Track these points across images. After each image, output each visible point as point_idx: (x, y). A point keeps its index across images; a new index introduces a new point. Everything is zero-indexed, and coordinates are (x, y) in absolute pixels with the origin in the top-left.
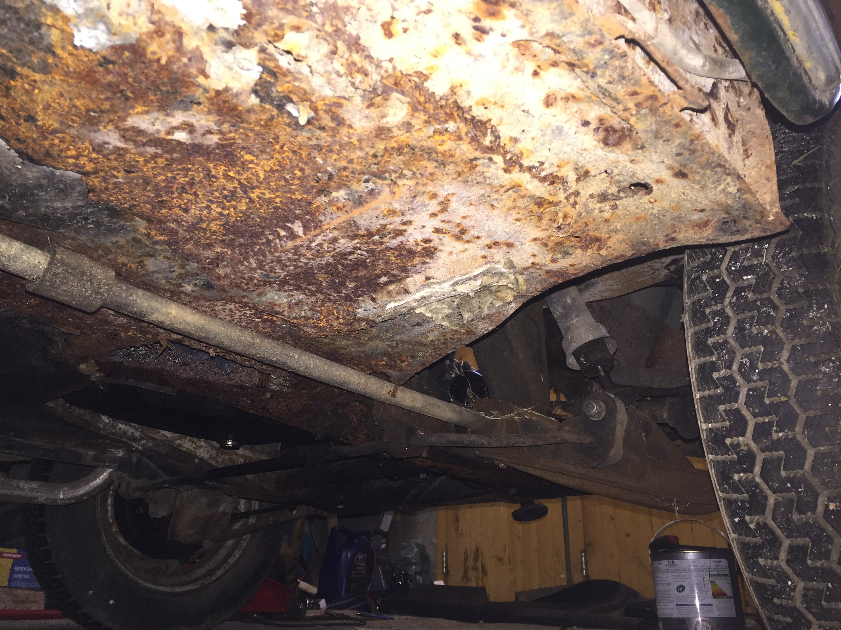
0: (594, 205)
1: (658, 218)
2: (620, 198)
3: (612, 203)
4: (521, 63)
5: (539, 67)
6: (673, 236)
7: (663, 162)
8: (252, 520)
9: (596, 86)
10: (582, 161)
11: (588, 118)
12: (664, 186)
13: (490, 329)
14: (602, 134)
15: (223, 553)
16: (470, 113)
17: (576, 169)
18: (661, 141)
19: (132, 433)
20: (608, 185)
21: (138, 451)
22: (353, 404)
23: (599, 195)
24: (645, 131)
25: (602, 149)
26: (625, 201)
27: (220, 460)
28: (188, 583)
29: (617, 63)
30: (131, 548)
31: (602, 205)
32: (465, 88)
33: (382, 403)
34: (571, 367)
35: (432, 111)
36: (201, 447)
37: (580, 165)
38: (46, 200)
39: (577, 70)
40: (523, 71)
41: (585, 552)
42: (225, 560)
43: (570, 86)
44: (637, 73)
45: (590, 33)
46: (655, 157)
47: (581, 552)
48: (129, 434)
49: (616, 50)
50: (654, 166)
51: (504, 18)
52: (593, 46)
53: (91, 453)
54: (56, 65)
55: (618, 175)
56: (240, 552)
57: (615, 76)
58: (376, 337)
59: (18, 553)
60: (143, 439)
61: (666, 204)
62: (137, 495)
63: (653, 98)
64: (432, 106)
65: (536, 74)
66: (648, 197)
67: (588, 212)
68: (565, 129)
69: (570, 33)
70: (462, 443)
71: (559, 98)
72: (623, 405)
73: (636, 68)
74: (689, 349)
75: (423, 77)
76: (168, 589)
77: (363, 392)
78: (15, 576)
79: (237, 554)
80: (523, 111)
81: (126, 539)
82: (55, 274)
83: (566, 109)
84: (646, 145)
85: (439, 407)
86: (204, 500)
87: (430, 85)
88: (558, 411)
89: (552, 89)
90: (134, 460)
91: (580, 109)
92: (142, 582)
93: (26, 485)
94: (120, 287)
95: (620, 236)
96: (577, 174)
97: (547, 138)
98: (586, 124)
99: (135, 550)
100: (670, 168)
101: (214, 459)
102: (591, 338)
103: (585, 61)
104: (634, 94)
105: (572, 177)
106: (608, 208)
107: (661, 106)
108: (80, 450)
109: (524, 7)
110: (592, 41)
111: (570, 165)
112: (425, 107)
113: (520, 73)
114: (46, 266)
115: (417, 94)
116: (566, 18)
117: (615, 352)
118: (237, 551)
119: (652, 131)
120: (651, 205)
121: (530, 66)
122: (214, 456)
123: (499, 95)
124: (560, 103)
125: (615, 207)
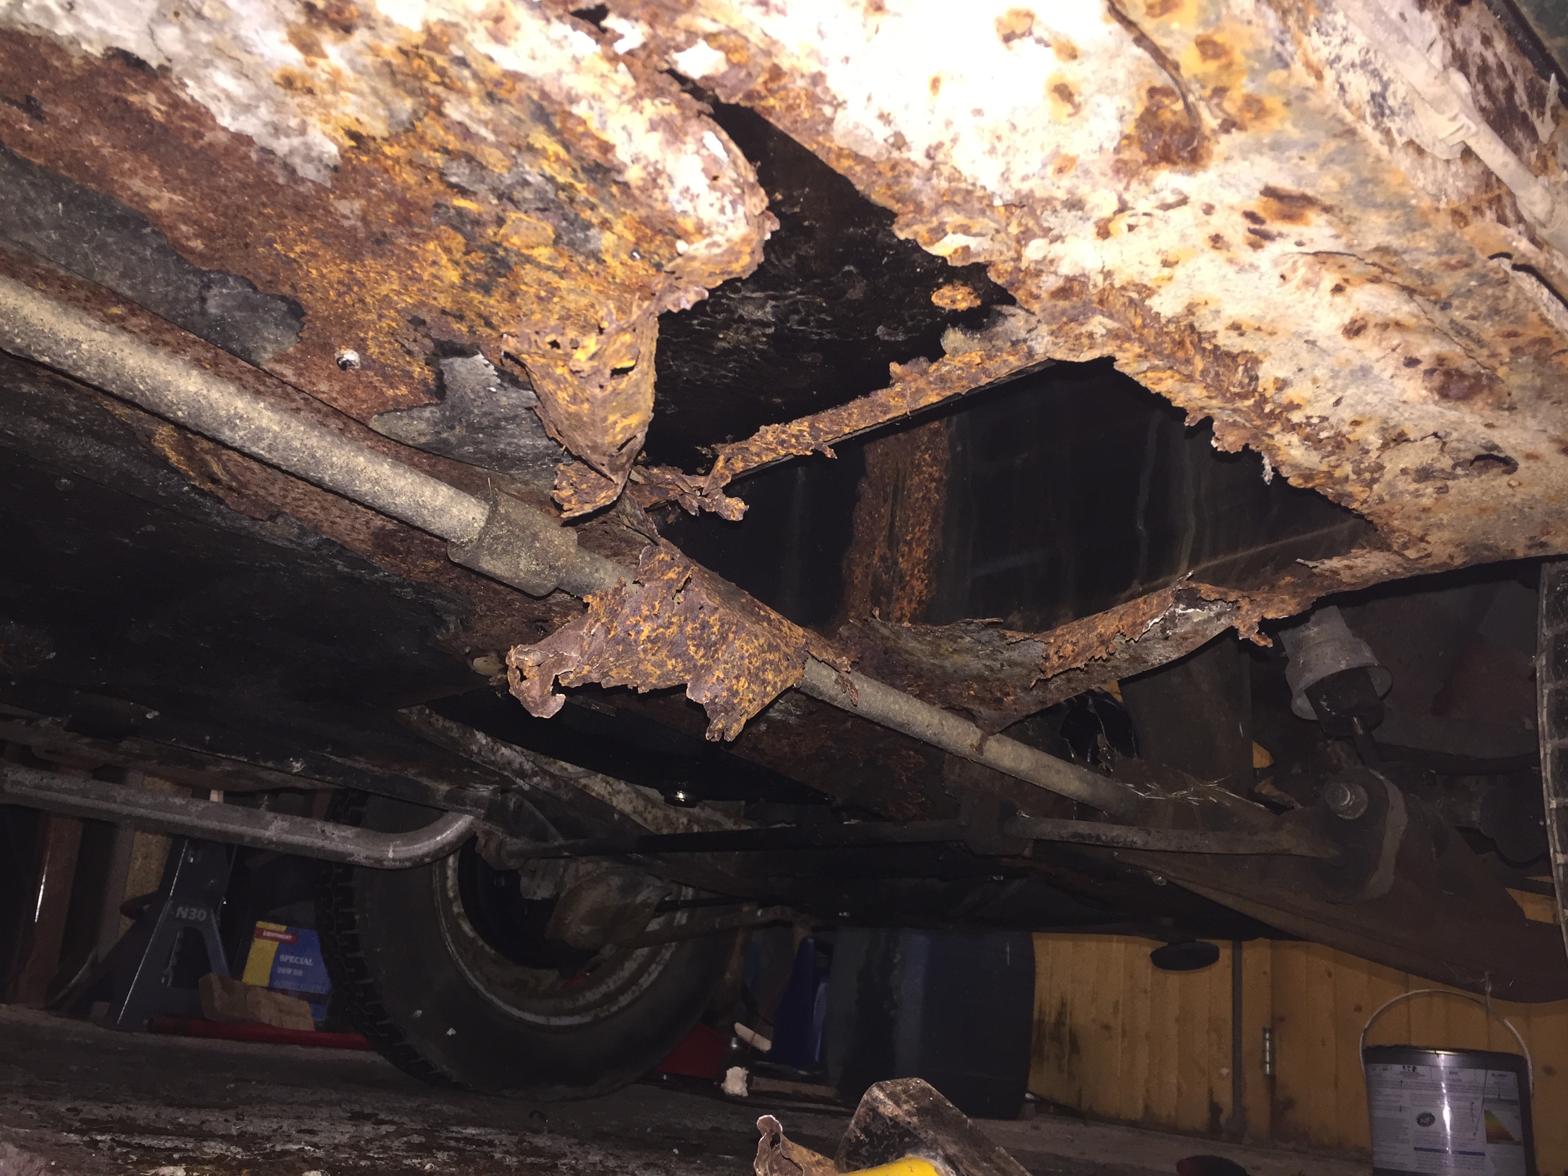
0: (1407, 485)
1: (1521, 511)
2: (1455, 477)
3: (1439, 484)
4: (1317, 274)
5: (1346, 281)
6: (1543, 539)
7: (1545, 431)
8: (681, 918)
9: (1447, 321)
10: (1395, 417)
11: (1418, 355)
12: (1539, 464)
13: (1174, 656)
14: (1438, 379)
15: (630, 967)
16: (1214, 341)
17: (1384, 429)
18: (1548, 403)
19: (521, 764)
20: (1435, 455)
21: (520, 791)
22: (904, 752)
23: (1417, 471)
24: (1522, 388)
25: (1436, 403)
26: (1463, 482)
27: (650, 817)
28: (571, 1013)
29: (1490, 291)
30: (481, 943)
31: (1421, 486)
32: (1212, 306)
33: (961, 759)
34: (1299, 714)
35: (1152, 340)
36: (619, 792)
37: (1392, 423)
38: (513, 436)
39: (1417, 297)
40: (1317, 286)
41: (1271, 1031)
42: (634, 980)
43: (1395, 310)
44: (1522, 307)
45: (1452, 251)
46: (1531, 423)
47: (1265, 1031)
48: (516, 765)
49: (1492, 274)
50: (1527, 436)
51: (1307, 224)
52: (1453, 268)
53: (444, 788)
54: (597, 274)
55: (1458, 440)
56: (660, 968)
57: (1483, 309)
58: (968, 651)
59: (286, 933)
60: (535, 774)
61: (1537, 491)
62: (512, 864)
63: (1546, 341)
64: (1153, 332)
65: (1338, 289)
66: (1506, 478)
67: (1392, 496)
68: (1376, 371)
69: (1417, 249)
70: (1098, 838)
71: (1371, 325)
72: (1400, 795)
73: (1521, 299)
74: (1543, 717)
75: (1147, 291)
76: (540, 1020)
77: (935, 739)
78: (282, 970)
79: (655, 971)
80: (1306, 342)
81: (475, 928)
82: (496, 538)
83: (1381, 341)
84: (1519, 406)
85: (1058, 772)
86: (616, 881)
87: (1155, 303)
88: (1266, 788)
89: (1361, 311)
90: (512, 805)
91: (1407, 342)
92: (499, 1003)
93: (336, 832)
94: (583, 558)
95: (1446, 535)
96: (1384, 438)
97: (1339, 382)
98: (1412, 362)
99: (487, 948)
100: (1554, 440)
101: (640, 814)
102: (1343, 666)
103: (1435, 287)
104: (1514, 334)
105: (1374, 441)
106: (1430, 490)
107: (1556, 354)
108: (425, 781)
109: (1346, 213)
110: (1453, 262)
111: (1372, 423)
112: (1141, 335)
113: (1312, 289)
114: (482, 524)
115: (1131, 314)
116: (1414, 230)
117: (1385, 695)
118: (653, 966)
119: (1533, 388)
120: (1510, 491)
121: (1330, 280)
122: (641, 808)
123: (1269, 318)
124: (1372, 333)
125: (1442, 490)
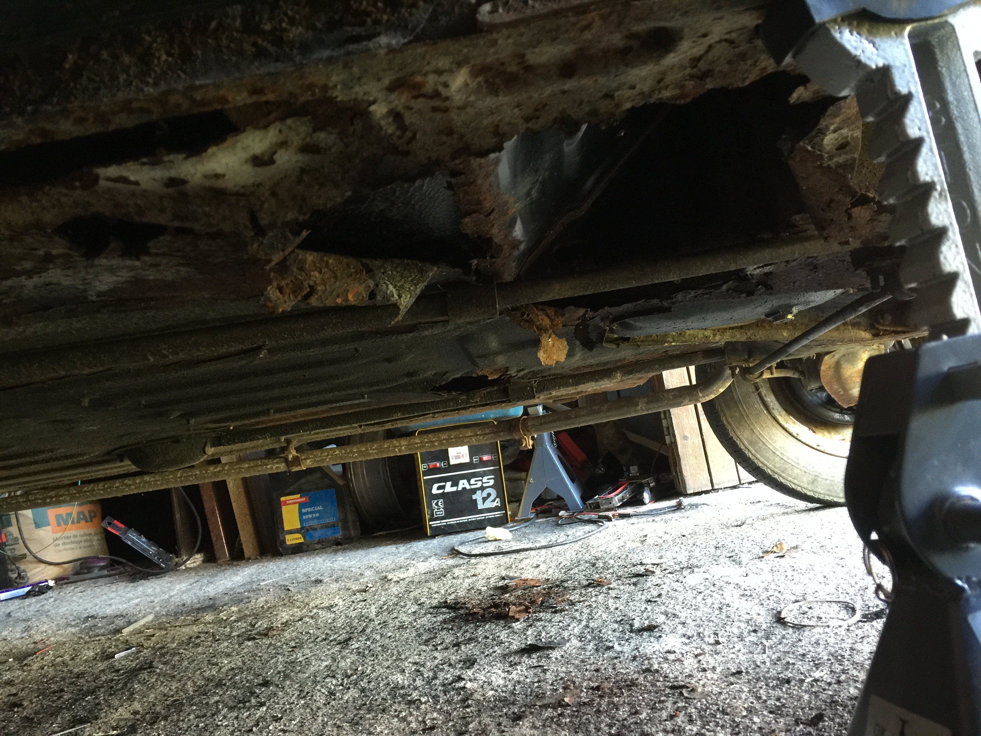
59: (301, 497)
78: (304, 517)
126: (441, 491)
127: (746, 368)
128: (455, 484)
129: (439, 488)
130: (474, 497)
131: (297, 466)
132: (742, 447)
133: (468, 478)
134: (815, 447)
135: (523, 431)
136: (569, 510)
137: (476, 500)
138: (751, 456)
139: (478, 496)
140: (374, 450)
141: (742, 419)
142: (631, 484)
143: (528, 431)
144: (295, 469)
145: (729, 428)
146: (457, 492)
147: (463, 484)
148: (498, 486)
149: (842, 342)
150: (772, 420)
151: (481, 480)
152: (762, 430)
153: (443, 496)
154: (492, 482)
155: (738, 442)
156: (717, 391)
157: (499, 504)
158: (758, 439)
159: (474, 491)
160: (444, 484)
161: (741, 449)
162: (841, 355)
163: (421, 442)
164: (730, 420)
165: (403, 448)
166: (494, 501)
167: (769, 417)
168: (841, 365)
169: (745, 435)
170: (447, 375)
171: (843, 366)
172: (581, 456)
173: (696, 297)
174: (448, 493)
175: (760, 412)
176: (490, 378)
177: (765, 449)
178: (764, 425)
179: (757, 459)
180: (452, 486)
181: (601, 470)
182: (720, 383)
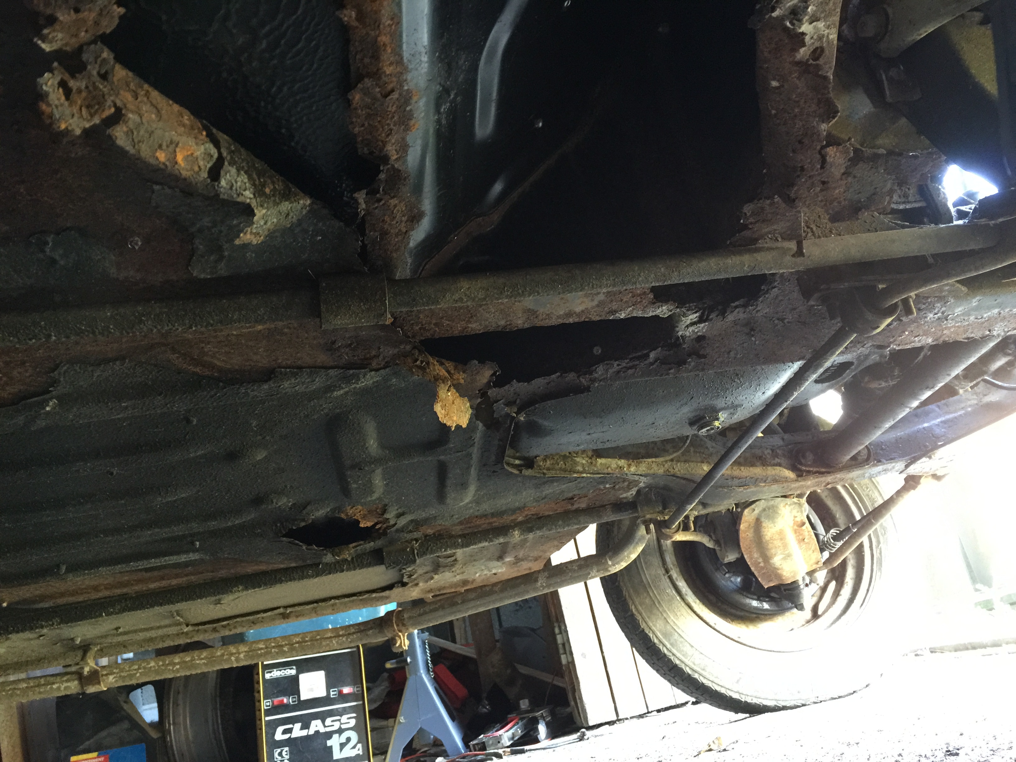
126: (287, 736)
127: (661, 521)
128: (306, 726)
129: (285, 732)
130: (329, 743)
131: (93, 685)
132: (656, 641)
133: (322, 717)
134: (737, 639)
135: (398, 625)
136: (448, 756)
137: (331, 747)
138: (666, 652)
139: (334, 742)
140: (202, 659)
141: (654, 606)
142: (522, 719)
143: (404, 625)
144: (91, 690)
145: (639, 618)
146: (308, 737)
147: (316, 726)
148: (360, 728)
149: (765, 482)
150: (686, 608)
151: (339, 720)
152: (677, 619)
153: (289, 742)
154: (353, 722)
155: (651, 635)
156: (629, 557)
157: (361, 752)
158: (672, 631)
159: (329, 735)
160: (291, 726)
161: (654, 644)
162: (760, 509)
163: (267, 648)
164: (640, 608)
165: (242, 656)
166: (354, 747)
167: (683, 604)
168: (761, 522)
169: (658, 625)
170: (309, 508)
171: (764, 525)
172: (461, 691)
173: (618, 372)
174: (296, 739)
175: (673, 598)
176: (362, 525)
177: (681, 642)
178: (678, 614)
179: (673, 654)
180: (302, 728)
181: (485, 709)
182: (631, 547)
